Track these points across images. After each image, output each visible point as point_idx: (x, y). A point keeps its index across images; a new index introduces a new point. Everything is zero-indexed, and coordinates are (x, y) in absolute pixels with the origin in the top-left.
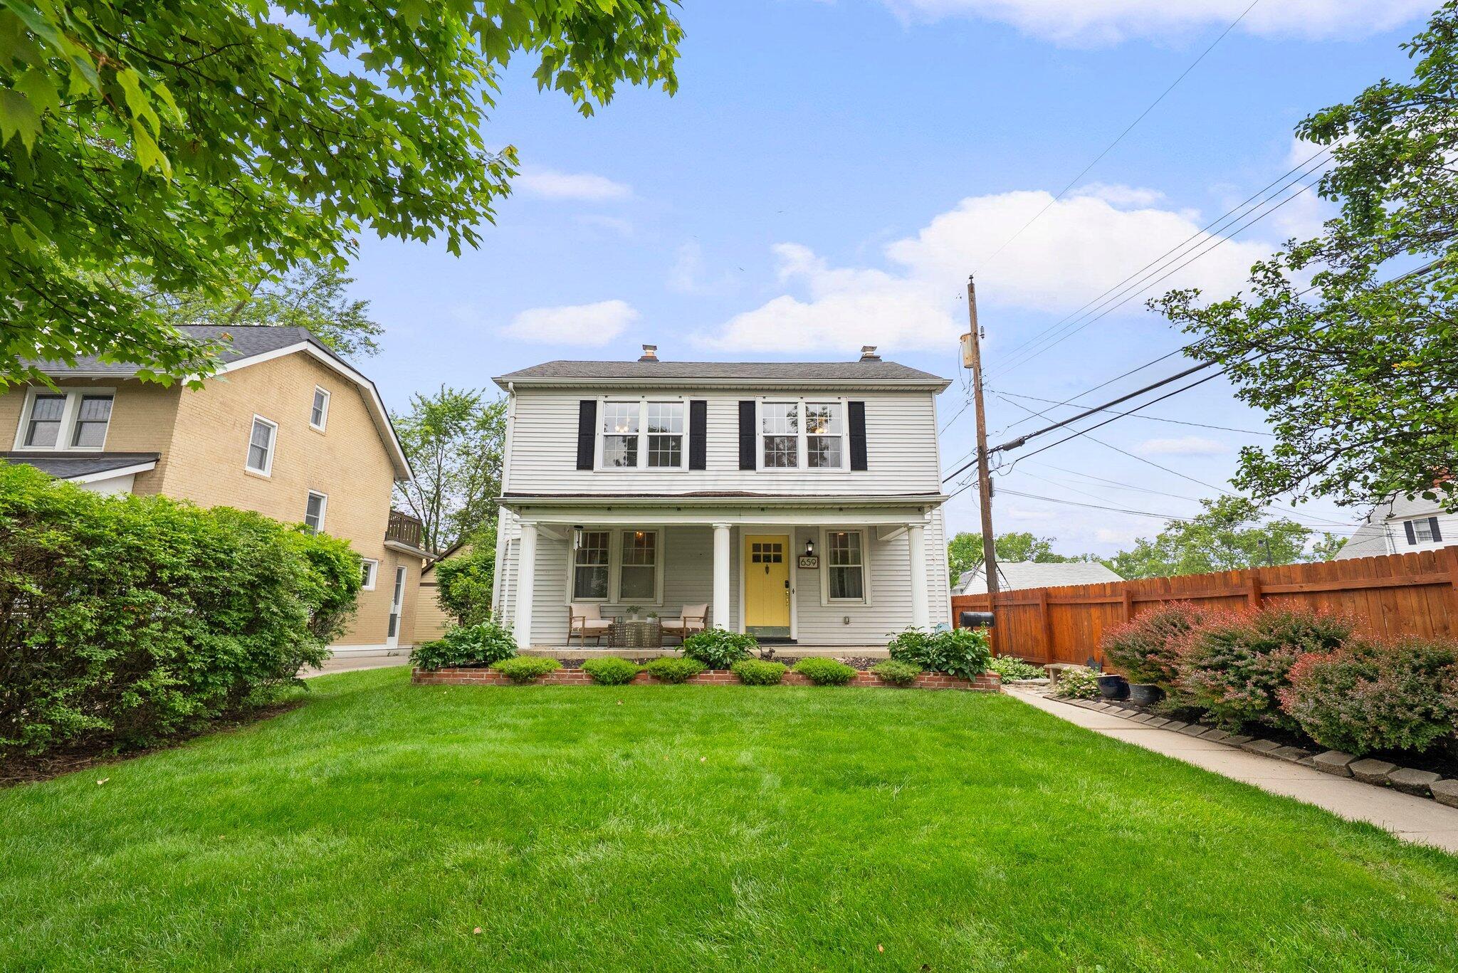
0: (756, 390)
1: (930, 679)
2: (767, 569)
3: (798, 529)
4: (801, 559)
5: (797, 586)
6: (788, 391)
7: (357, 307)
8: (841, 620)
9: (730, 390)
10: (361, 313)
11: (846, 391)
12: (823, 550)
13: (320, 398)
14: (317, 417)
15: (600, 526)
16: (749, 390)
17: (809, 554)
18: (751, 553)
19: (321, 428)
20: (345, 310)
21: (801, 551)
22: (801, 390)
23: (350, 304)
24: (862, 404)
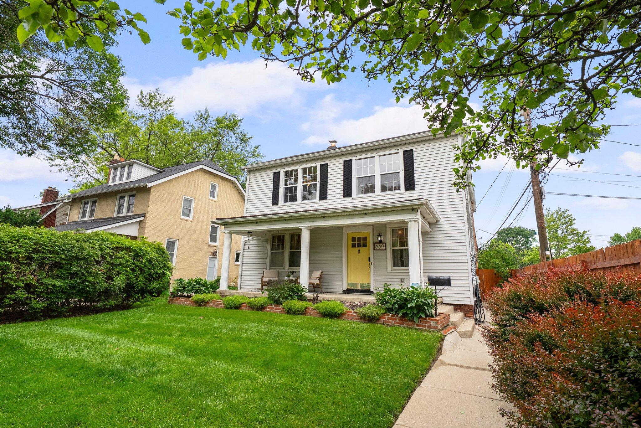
0: (352, 153)
2: (359, 251)
4: (376, 245)
5: (374, 260)
6: (369, 151)
7: (256, 148)
8: (399, 280)
9: (339, 156)
11: (402, 145)
12: (388, 239)
13: (213, 187)
14: (213, 194)
16: (349, 154)
17: (380, 242)
18: (351, 242)
19: (215, 199)
21: (376, 241)
22: (376, 149)
24: (412, 151)
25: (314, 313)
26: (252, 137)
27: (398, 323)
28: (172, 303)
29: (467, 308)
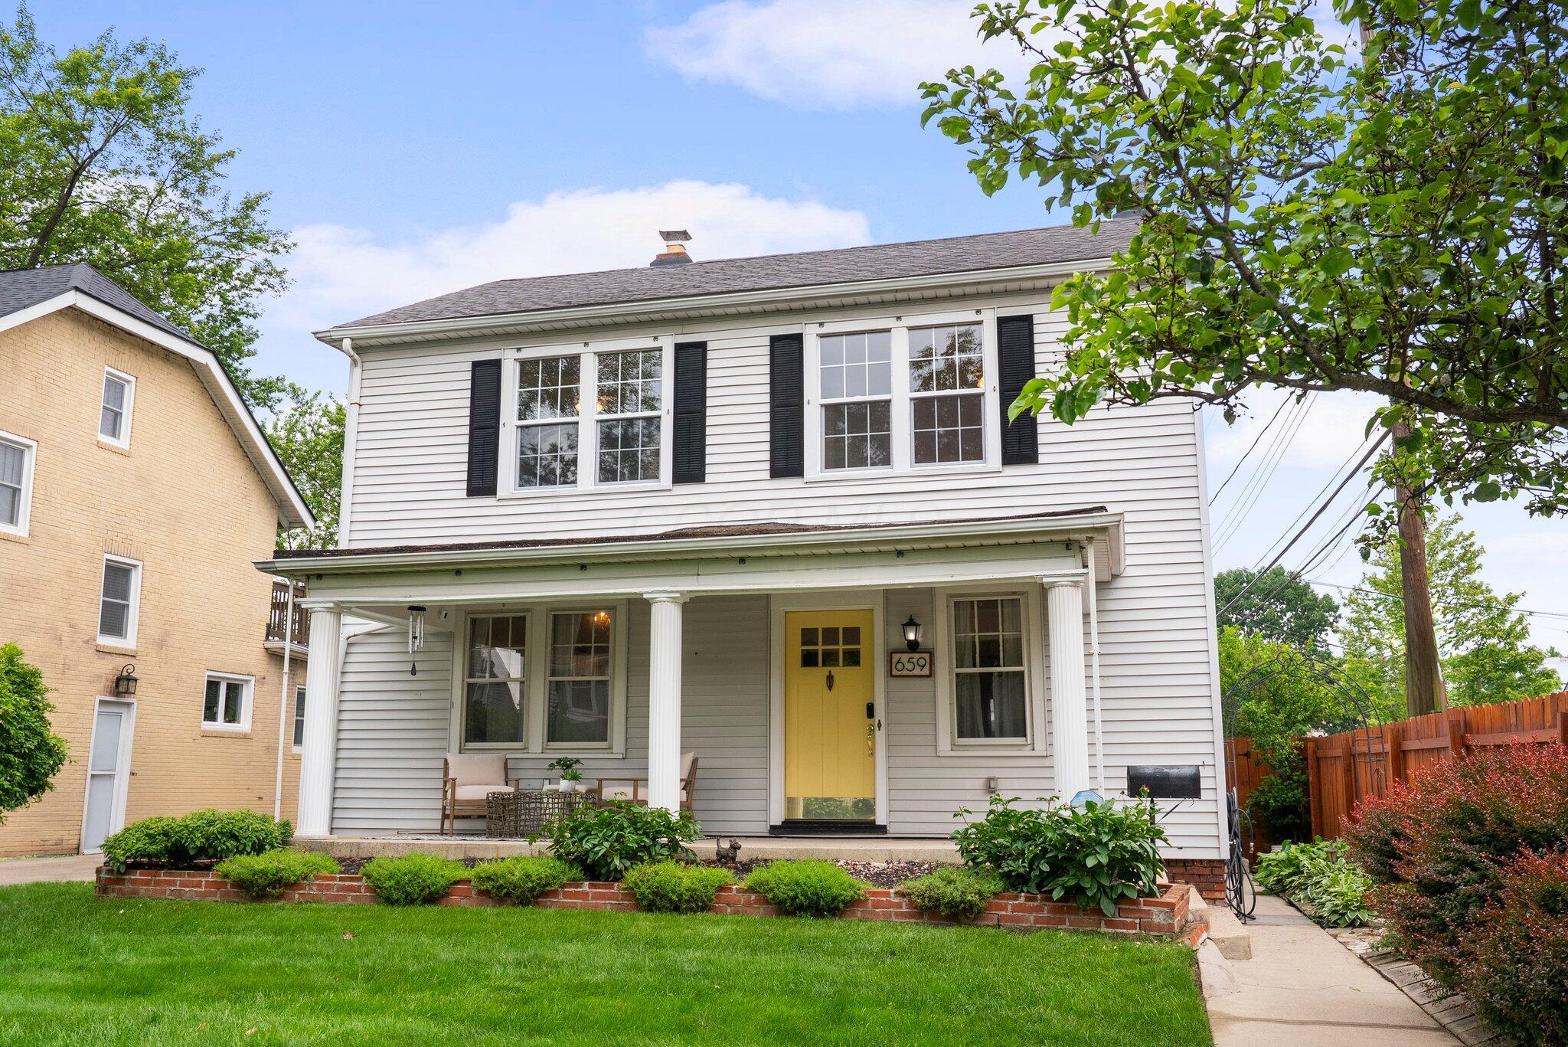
0: (804, 310)
1: (1015, 908)
2: (830, 679)
3: (890, 595)
4: (896, 657)
5: (888, 713)
6: (869, 305)
7: (249, 206)
8: (980, 784)
9: (752, 315)
10: (256, 215)
11: (992, 294)
12: (942, 637)
13: (115, 388)
14: (113, 421)
15: (504, 604)
16: (791, 312)
17: (913, 646)
18: (797, 649)
19: (123, 443)
20: (231, 214)
21: (897, 642)
22: (897, 303)
23: (236, 202)
24: (1028, 319)
25: (748, 904)
26: (231, 154)
27: (1048, 921)
28: (121, 893)
29: (1207, 871)
